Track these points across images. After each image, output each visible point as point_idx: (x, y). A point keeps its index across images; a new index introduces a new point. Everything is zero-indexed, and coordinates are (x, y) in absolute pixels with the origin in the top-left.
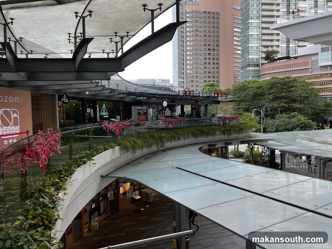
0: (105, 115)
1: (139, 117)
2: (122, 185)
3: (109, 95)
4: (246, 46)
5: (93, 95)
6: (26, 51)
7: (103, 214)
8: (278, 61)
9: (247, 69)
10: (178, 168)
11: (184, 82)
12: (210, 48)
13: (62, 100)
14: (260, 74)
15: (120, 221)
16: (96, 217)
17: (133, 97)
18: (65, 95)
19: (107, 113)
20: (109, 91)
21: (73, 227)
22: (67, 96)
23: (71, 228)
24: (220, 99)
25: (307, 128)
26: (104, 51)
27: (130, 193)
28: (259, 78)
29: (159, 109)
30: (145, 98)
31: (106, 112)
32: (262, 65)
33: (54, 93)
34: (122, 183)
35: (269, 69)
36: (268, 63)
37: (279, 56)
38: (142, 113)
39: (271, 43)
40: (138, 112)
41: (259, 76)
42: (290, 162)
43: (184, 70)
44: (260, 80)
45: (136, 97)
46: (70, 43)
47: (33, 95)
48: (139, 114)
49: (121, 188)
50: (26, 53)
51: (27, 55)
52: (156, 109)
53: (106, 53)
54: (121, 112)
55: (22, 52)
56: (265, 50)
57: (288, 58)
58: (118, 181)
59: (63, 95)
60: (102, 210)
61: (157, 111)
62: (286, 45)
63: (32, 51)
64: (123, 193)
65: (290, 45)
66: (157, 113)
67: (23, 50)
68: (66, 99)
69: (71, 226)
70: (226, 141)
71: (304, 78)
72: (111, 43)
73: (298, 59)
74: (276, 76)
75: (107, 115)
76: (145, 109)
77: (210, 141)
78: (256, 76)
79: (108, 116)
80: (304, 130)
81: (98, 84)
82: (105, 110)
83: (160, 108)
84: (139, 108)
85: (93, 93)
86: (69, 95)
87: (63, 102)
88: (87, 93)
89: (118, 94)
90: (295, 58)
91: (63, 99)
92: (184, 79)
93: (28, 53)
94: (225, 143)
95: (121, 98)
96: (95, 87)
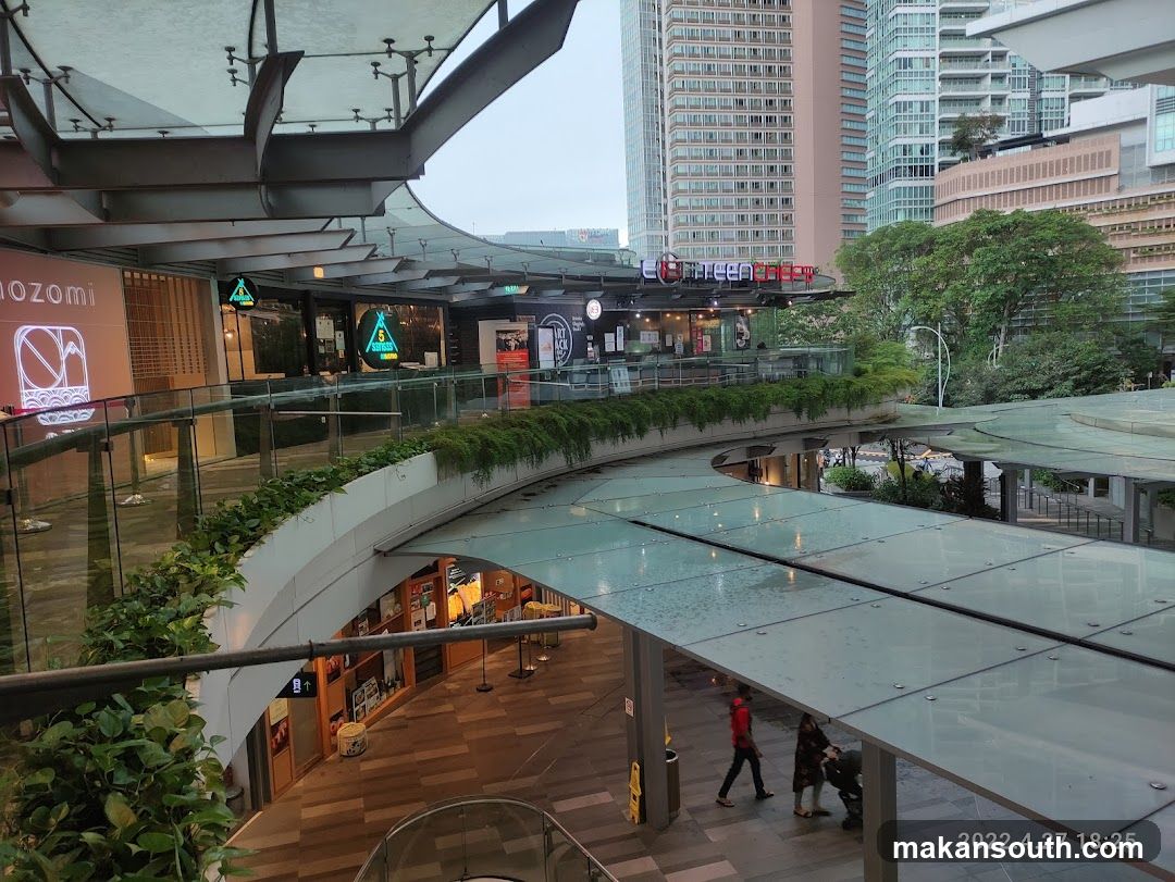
0: (387, 352)
1: (502, 357)
2: (455, 590)
3: (393, 278)
4: (886, 103)
5: (340, 281)
6: (91, 119)
7: (394, 685)
8: (1000, 154)
9: (891, 187)
10: (636, 522)
11: (666, 238)
12: (759, 115)
13: (233, 297)
14: (937, 203)
15: (449, 707)
16: (370, 696)
17: (479, 286)
18: (241, 282)
19: (391, 345)
20: (394, 264)
21: (290, 728)
22: (248, 284)
23: (287, 730)
24: (786, 289)
25: (1097, 384)
26: (359, 114)
27: (483, 615)
28: (932, 217)
29: (574, 329)
30: (524, 290)
31: (389, 341)
32: (944, 169)
33: (203, 275)
34: (455, 581)
35: (968, 183)
36: (965, 160)
37: (1005, 135)
38: (512, 344)
39: (977, 90)
40: (498, 340)
41: (932, 210)
42: (1035, 505)
43: (669, 196)
44: (936, 225)
45: (492, 287)
46: (238, 82)
47: (129, 283)
48: (502, 346)
49: (451, 598)
50: (91, 125)
51: (95, 132)
52: (564, 330)
53: (367, 120)
54: (442, 342)
55: (78, 124)
56: (953, 114)
57: (1036, 140)
58: (440, 577)
59: (235, 283)
60: (389, 672)
61: (567, 337)
62: (1028, 95)
63: (110, 120)
64: (459, 617)
65: (1044, 95)
66: (565, 343)
67: (79, 115)
68: (245, 293)
69: (285, 724)
70: (808, 436)
71: (1092, 210)
72: (377, 78)
73: (1074, 142)
74: (993, 206)
75: (394, 352)
76: (524, 331)
77: (753, 435)
78: (921, 211)
79: (395, 356)
80: (1088, 393)
81: (351, 237)
82: (385, 333)
83: (578, 325)
84: (505, 324)
85: (341, 273)
86: (256, 282)
87: (236, 304)
88: (319, 273)
89: (427, 277)
90: (1062, 140)
91: (238, 293)
92: (666, 229)
93: (97, 127)
94: (805, 440)
95: (441, 290)
96: (341, 248)
